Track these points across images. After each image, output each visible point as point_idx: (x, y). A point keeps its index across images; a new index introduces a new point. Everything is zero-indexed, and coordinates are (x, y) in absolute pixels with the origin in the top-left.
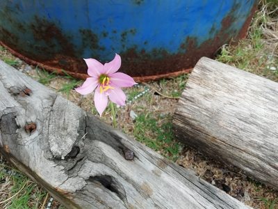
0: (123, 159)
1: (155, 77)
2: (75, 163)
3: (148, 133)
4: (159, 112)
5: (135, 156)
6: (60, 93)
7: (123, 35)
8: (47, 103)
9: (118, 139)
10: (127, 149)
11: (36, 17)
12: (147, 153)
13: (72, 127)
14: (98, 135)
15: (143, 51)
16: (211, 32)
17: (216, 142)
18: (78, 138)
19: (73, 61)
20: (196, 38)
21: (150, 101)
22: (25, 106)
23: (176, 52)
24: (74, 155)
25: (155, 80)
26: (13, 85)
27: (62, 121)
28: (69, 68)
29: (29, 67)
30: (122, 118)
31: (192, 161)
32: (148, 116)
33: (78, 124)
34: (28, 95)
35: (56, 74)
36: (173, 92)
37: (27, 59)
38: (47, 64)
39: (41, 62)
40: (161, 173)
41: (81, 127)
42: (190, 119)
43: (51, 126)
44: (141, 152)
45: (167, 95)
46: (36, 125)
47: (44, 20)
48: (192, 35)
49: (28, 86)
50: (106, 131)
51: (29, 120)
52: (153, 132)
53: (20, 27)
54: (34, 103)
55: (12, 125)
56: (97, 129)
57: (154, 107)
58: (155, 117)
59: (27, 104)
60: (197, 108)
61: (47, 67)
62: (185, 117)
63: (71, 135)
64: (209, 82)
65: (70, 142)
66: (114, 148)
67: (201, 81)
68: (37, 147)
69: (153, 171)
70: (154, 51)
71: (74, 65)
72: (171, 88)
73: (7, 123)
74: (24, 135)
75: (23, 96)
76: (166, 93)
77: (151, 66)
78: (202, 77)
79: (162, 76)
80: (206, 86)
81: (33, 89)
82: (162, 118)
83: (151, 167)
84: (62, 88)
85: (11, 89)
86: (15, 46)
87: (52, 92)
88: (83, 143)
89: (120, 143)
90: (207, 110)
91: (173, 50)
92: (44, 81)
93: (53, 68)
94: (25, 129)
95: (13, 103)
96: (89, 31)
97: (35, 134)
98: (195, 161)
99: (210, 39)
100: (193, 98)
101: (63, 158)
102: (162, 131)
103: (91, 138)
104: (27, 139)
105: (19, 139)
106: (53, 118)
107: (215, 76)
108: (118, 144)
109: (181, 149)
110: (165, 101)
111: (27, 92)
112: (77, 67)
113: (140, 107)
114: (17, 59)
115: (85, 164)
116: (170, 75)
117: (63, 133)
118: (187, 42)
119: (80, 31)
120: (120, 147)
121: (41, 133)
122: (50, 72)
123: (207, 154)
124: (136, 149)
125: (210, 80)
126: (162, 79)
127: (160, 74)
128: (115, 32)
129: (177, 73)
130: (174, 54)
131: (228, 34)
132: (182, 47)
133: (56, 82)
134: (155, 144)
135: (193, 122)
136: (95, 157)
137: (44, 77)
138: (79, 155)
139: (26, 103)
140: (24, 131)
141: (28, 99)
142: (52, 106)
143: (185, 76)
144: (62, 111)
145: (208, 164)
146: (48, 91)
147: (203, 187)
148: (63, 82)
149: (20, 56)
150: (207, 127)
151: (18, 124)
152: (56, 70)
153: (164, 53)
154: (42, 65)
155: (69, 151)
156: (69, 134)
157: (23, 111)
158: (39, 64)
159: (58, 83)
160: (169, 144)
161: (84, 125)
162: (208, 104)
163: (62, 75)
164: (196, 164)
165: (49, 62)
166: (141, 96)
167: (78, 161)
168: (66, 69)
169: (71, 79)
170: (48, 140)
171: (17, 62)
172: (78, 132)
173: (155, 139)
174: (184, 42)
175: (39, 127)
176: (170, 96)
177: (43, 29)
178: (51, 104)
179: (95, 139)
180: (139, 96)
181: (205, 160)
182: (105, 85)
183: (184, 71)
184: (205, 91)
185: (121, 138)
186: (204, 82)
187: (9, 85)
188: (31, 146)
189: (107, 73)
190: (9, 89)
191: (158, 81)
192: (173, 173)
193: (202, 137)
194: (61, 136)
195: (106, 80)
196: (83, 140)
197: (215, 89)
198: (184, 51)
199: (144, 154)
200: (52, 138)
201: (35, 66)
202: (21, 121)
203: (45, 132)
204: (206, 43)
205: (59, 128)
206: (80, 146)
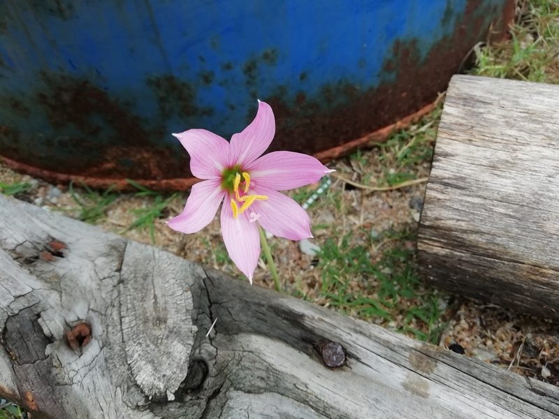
0: (321, 369)
1: (337, 151)
2: (203, 403)
3: (354, 283)
4: (367, 227)
5: (348, 354)
6: (133, 232)
7: (249, 69)
8: (106, 266)
9: (295, 319)
10: (325, 341)
11: (44, 74)
12: (377, 340)
13: (177, 312)
14: (244, 318)
15: (301, 97)
16: (445, 21)
17: (543, 275)
18: (199, 338)
19: (146, 155)
20: (414, 42)
21: (338, 207)
22: (56, 283)
23: (375, 83)
24: (196, 383)
25: (339, 158)
26: (21, 240)
27: (150, 303)
28: (140, 172)
29: (56, 191)
30: (284, 260)
31: (477, 328)
32: (345, 243)
33: (190, 301)
34: (60, 255)
35: (115, 193)
36: (387, 175)
37: (46, 173)
38: (91, 176)
39: (78, 173)
40: (426, 386)
41: (198, 306)
42: (465, 231)
43: (126, 320)
44: (362, 340)
45: (372, 184)
46: (89, 326)
47: (63, 78)
48: (404, 35)
49: (55, 234)
50: (260, 305)
51: (71, 318)
52: (366, 278)
53: (16, 105)
54: (74, 272)
55: (34, 337)
56: (238, 306)
57: (351, 217)
58: (361, 243)
59: (59, 278)
60: (477, 200)
61: (91, 180)
62: (450, 229)
63: (178, 334)
64: (493, 130)
65: (180, 351)
66: (293, 346)
67: (471, 132)
68: (102, 383)
69: (406, 386)
70: (326, 91)
71: (152, 164)
72: (380, 167)
73: (22, 336)
74: (65, 356)
75: (49, 261)
76: (372, 182)
77: (324, 127)
78: (473, 121)
79: (352, 144)
80: (489, 140)
81: (67, 240)
82: (377, 241)
83: (398, 376)
84: (134, 220)
85: (18, 250)
86: (16, 150)
87: (113, 237)
88: (212, 349)
89: (303, 328)
90: (505, 200)
91: (369, 80)
92: (91, 215)
93: (108, 181)
94: (67, 342)
95: (27, 282)
96: (170, 79)
97: (93, 349)
98: (484, 327)
99: (445, 39)
100: (462, 179)
101: (171, 397)
102: (387, 271)
103: (228, 330)
104: (74, 366)
105: (55, 371)
106: (127, 300)
107: (503, 112)
108: (297, 332)
109: (442, 305)
110: (374, 199)
111: (56, 250)
112: (159, 166)
113: (319, 227)
114: (26, 179)
115: (231, 403)
116: (370, 139)
117: (157, 333)
118: (396, 54)
119: (150, 82)
120: (304, 340)
121: (106, 344)
122: (101, 191)
123: (514, 306)
124: (346, 337)
125: (495, 124)
126: (353, 151)
127: (346, 141)
128: (228, 67)
129: (385, 131)
130: (371, 89)
131: (482, 18)
132: (388, 67)
133: (119, 211)
134: (379, 306)
135: (473, 237)
136: (249, 379)
137: (91, 205)
138: (209, 381)
139: (57, 276)
140: (63, 349)
141: (61, 266)
142: (119, 270)
143: (404, 134)
144: (145, 277)
145: (517, 328)
146: (104, 235)
147: (544, 401)
148: (136, 206)
149: (31, 169)
150: (512, 244)
151: (46, 331)
152: (114, 184)
153: (349, 90)
154: (81, 179)
155: (182, 376)
156: (174, 333)
157: (54, 298)
158: (73, 178)
159: (125, 210)
160: (411, 301)
161: (205, 302)
162: (504, 184)
163: (129, 192)
164: (489, 334)
165: (95, 169)
166: (317, 200)
167: (209, 399)
168: (136, 177)
169: (152, 198)
170: (125, 357)
171: (27, 186)
172: (195, 322)
173: (376, 296)
174: (390, 56)
175: (98, 329)
176: (382, 185)
177: (66, 97)
178: (115, 265)
179: (240, 331)
180: (310, 201)
181: (507, 319)
182: (242, 193)
183: (399, 124)
184: (488, 154)
185: (302, 316)
186: (481, 133)
187: (11, 243)
188: (87, 381)
189: (240, 162)
190: (13, 251)
191: (346, 158)
192: (458, 379)
193: (502, 271)
194: (156, 341)
195: (243, 180)
196: (211, 339)
197: (512, 145)
198: (393, 76)
199: (371, 344)
200: (135, 350)
201: (65, 186)
202: (53, 324)
203: (115, 338)
204: (437, 48)
205: (146, 321)
206: (205, 356)
